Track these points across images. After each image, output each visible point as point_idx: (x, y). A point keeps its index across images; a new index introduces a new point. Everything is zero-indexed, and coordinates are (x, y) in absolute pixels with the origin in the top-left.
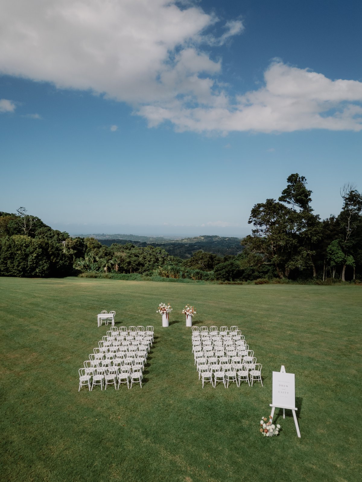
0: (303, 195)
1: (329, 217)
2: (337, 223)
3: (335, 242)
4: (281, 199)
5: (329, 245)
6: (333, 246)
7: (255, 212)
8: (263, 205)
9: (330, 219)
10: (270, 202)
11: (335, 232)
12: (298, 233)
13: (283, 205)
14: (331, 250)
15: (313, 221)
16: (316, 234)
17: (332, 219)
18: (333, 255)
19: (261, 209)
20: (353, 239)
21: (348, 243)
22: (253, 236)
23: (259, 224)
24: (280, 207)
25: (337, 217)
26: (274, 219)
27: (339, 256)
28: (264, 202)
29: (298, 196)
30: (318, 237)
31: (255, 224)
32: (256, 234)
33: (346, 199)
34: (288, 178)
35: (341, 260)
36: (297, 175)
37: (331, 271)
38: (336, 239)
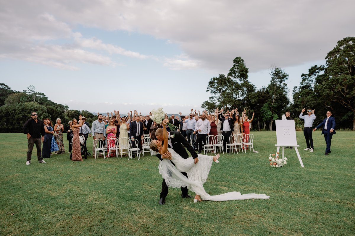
0: (244, 71)
1: (261, 88)
2: (267, 92)
3: (266, 105)
4: (229, 75)
5: (262, 106)
6: (265, 107)
7: (211, 84)
8: (216, 79)
9: (262, 89)
10: (221, 76)
11: (266, 98)
12: (241, 98)
13: (231, 79)
14: (263, 110)
15: (251, 88)
16: (254, 97)
17: (263, 89)
18: (265, 113)
19: (216, 81)
20: (278, 102)
21: (274, 105)
22: (210, 102)
23: (214, 93)
24: (229, 80)
25: (266, 88)
26: (224, 88)
27: (269, 114)
28: (218, 77)
29: (241, 73)
30: (255, 99)
31: (211, 93)
32: (212, 100)
33: (274, 74)
34: (233, 60)
35: (270, 116)
36: (240, 57)
37: (263, 125)
38: (266, 102)
